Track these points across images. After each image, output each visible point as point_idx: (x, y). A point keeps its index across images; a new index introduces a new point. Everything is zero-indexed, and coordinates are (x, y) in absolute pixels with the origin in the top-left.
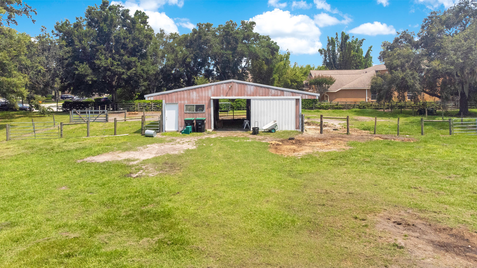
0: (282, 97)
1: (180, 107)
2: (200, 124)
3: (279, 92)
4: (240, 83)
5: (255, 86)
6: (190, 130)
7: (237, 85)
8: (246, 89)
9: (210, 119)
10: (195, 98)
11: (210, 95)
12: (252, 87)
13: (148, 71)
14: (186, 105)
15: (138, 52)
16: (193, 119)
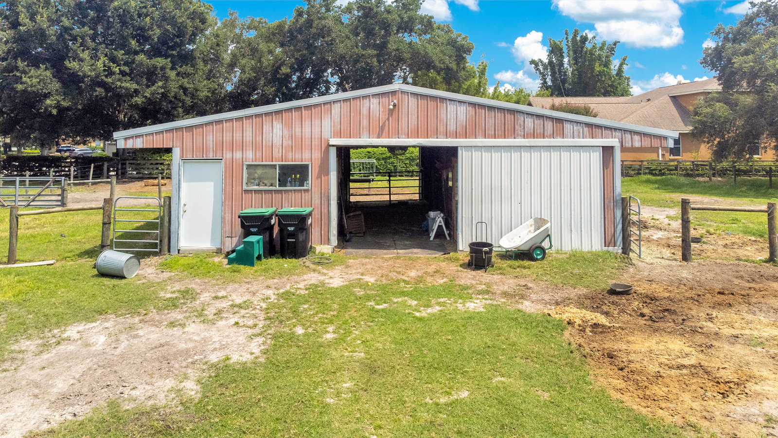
0: (558, 141)
1: (230, 172)
2: (291, 229)
3: (549, 125)
4: (423, 96)
5: (470, 104)
6: (258, 250)
7: (413, 101)
8: (443, 116)
9: (324, 210)
10: (277, 141)
11: (326, 133)
12: (462, 109)
13: (197, 90)
14: (249, 166)
15: (172, 48)
16: (267, 211)
